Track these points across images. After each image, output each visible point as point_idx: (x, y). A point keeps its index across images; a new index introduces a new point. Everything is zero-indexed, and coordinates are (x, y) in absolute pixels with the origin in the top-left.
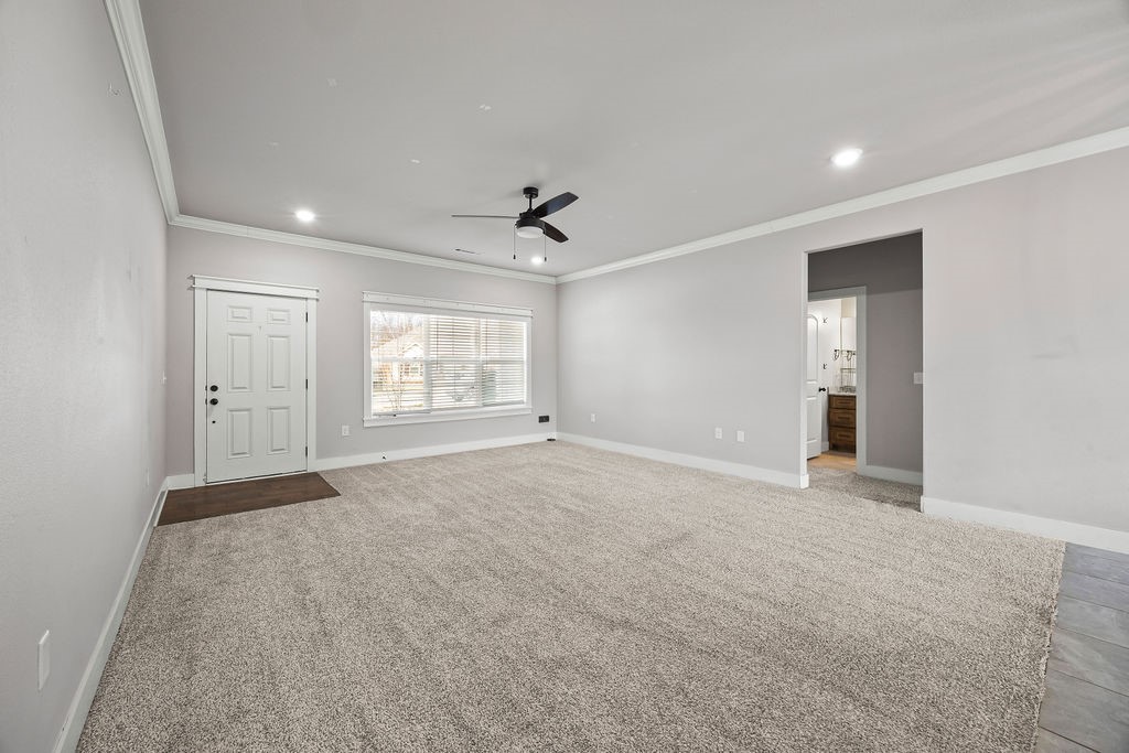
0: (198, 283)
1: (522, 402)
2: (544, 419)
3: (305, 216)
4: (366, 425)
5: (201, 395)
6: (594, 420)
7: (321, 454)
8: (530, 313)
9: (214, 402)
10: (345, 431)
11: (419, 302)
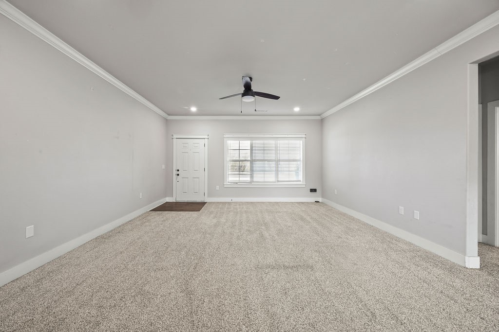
0: (175, 136)
1: (300, 181)
2: (313, 190)
3: (194, 109)
4: (225, 186)
5: (175, 172)
6: (336, 193)
7: (210, 195)
8: (304, 136)
9: (178, 175)
10: (218, 188)
11: (246, 136)
